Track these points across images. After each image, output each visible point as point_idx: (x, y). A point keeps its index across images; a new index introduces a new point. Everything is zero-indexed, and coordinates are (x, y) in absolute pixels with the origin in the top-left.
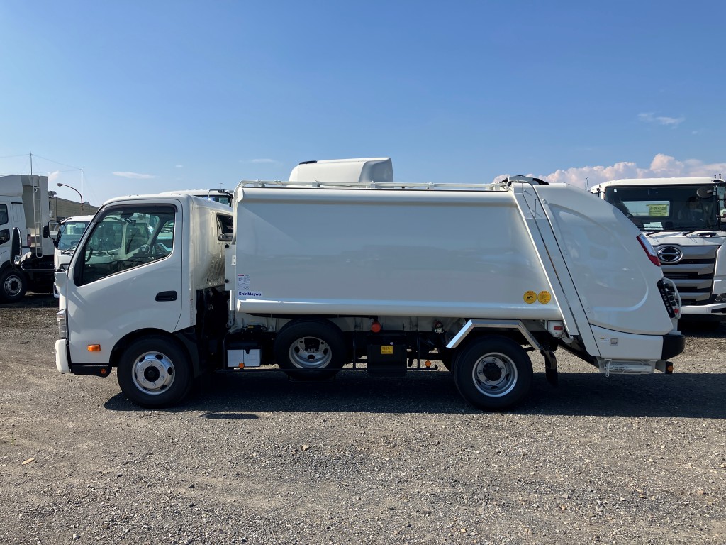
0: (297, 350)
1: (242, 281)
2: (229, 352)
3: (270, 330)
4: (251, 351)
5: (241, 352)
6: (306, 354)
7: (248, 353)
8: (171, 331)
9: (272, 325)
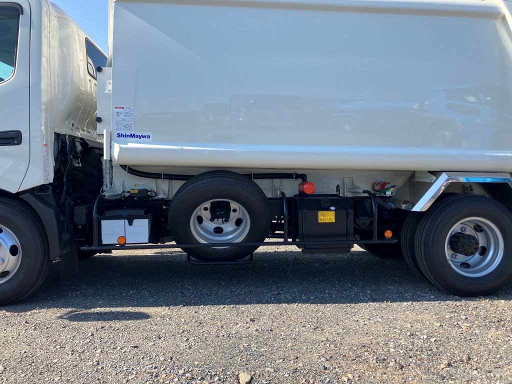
0: (200, 220)
1: (122, 116)
2: (105, 224)
3: (161, 196)
4: (135, 221)
5: (121, 223)
6: (212, 226)
7: (131, 224)
8: (14, 192)
9: (164, 189)
